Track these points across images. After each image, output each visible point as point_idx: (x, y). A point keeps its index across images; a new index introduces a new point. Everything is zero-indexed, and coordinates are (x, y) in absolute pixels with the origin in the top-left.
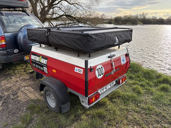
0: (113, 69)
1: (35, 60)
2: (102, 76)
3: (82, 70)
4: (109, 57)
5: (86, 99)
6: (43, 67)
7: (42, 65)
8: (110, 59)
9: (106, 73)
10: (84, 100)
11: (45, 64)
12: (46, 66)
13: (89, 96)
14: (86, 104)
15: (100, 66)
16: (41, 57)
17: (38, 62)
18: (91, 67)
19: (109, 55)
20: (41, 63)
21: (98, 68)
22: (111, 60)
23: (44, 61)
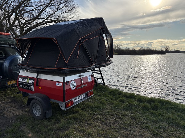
0: (82, 84)
1: (23, 82)
2: (74, 88)
3: (61, 84)
4: (79, 76)
5: (64, 104)
6: (30, 86)
7: (29, 85)
8: (79, 77)
9: (77, 86)
10: (62, 105)
11: (32, 84)
12: (33, 85)
13: (66, 102)
14: (64, 108)
15: (73, 82)
16: (28, 79)
17: (26, 83)
18: (67, 81)
19: (79, 75)
20: (28, 83)
21: (72, 82)
22: (81, 78)
23: (31, 82)
